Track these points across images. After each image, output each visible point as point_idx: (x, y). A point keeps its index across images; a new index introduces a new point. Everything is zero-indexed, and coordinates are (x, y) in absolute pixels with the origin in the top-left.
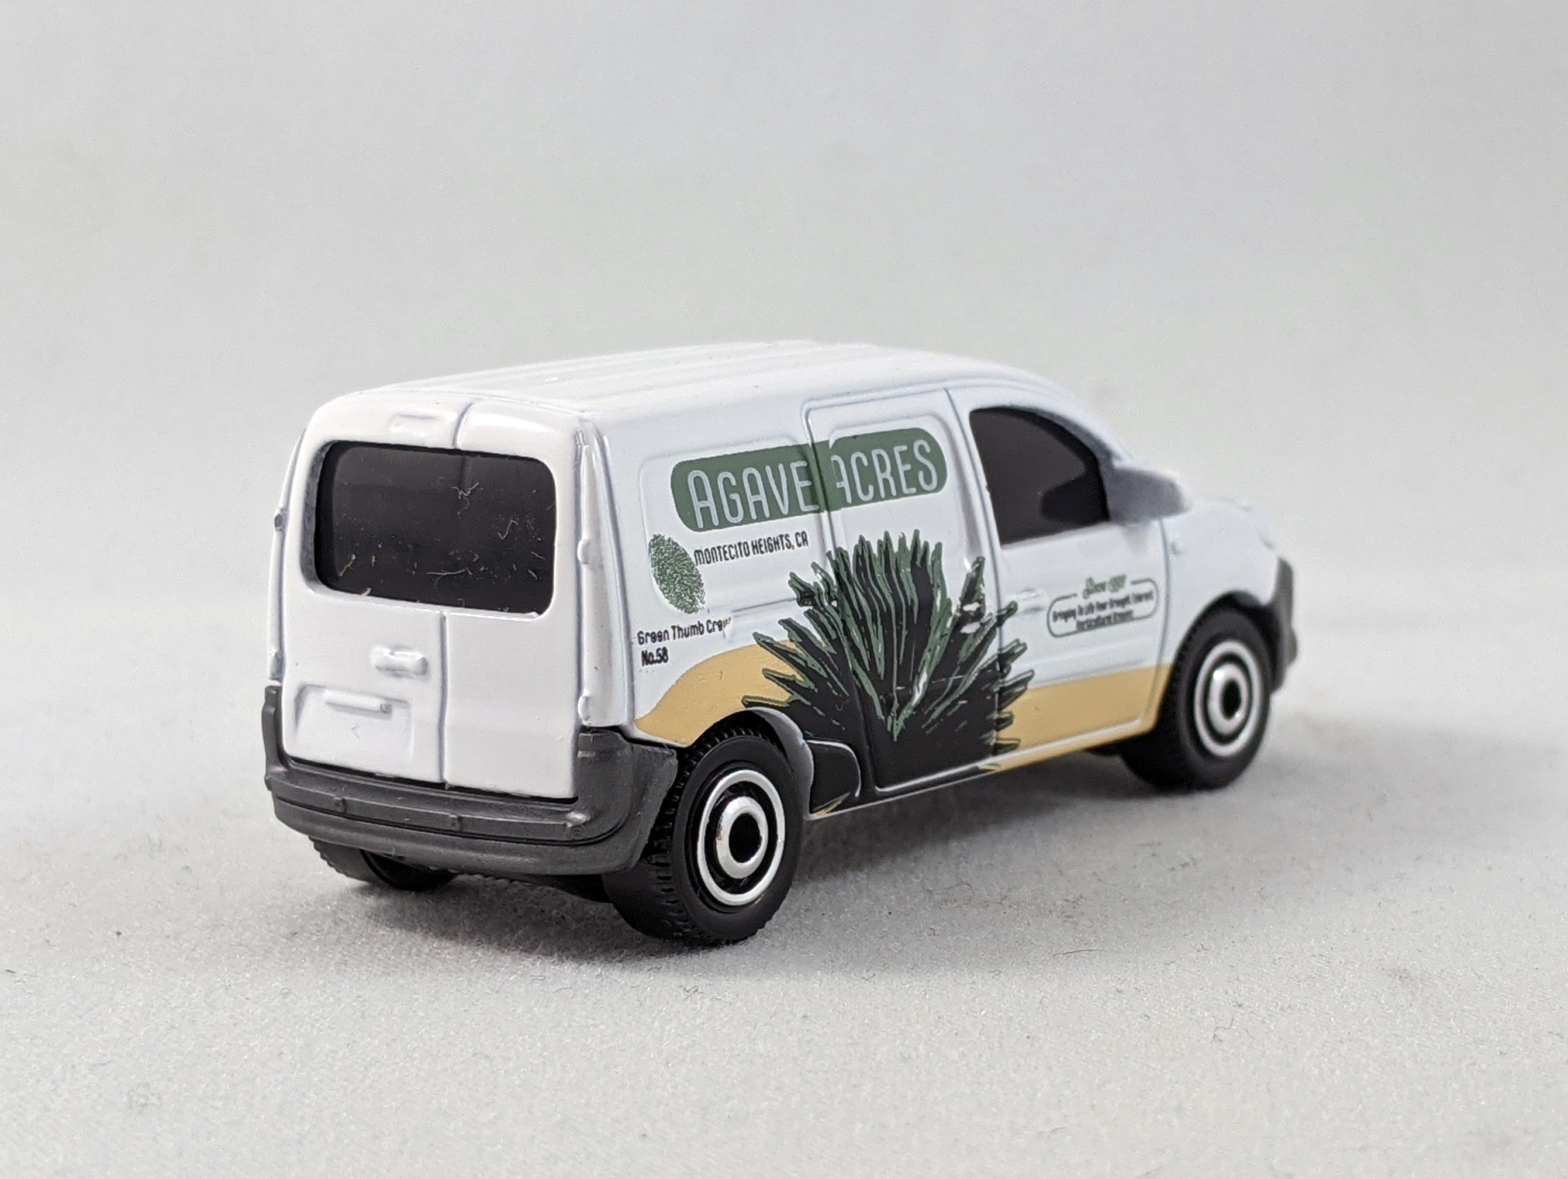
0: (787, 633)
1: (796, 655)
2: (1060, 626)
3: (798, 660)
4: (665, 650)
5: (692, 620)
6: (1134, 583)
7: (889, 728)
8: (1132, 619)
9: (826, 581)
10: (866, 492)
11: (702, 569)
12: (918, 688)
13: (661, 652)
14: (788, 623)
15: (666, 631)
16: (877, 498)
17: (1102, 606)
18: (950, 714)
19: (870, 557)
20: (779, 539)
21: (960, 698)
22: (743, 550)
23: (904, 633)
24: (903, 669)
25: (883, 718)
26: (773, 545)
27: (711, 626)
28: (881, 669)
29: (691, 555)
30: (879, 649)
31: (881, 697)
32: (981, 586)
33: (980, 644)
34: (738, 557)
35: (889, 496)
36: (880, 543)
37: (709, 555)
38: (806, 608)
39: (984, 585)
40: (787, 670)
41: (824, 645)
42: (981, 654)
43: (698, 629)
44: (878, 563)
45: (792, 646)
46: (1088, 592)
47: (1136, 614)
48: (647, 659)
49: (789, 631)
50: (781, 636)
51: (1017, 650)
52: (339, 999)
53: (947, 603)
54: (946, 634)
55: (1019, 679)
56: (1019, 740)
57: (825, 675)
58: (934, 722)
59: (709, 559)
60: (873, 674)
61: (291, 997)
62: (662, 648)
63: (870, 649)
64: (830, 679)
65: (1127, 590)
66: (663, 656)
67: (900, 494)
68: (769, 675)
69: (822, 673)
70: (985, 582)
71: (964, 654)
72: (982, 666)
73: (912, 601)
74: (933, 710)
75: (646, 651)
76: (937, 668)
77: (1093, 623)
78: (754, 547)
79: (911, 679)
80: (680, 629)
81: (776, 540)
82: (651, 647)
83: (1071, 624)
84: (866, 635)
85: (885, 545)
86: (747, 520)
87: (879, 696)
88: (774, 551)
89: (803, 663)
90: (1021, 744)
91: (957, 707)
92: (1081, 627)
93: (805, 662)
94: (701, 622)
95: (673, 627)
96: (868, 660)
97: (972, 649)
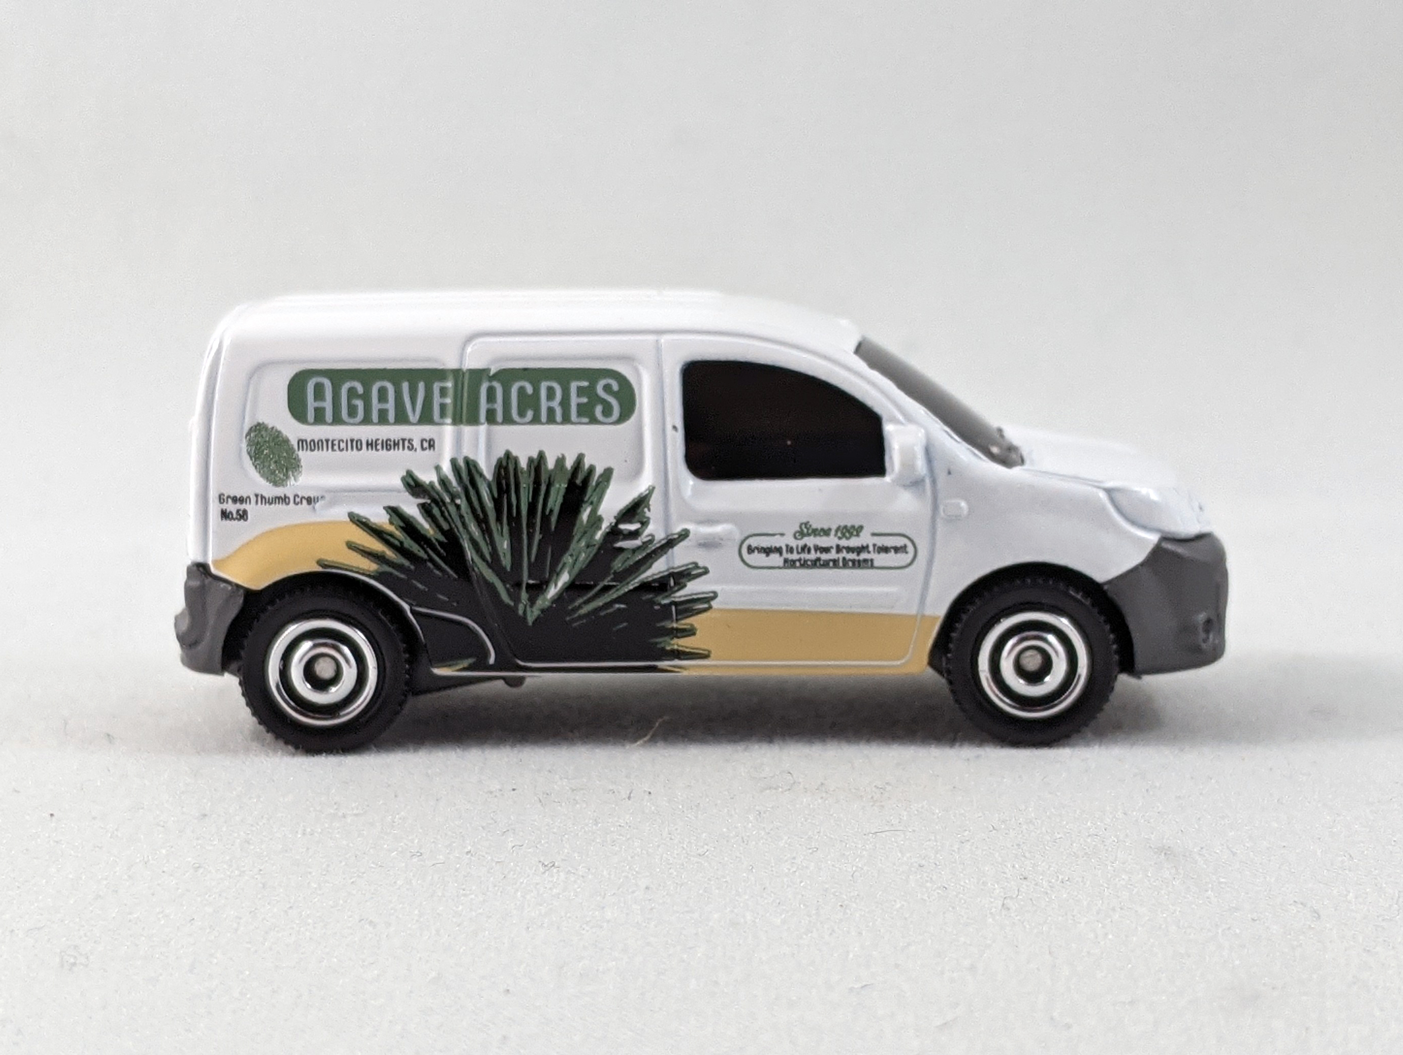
0: (388, 517)
1: (391, 535)
2: (758, 559)
3: (392, 540)
4: (245, 512)
5: (279, 491)
6: (874, 534)
7: (521, 612)
8: (872, 567)
9: (443, 482)
10: (522, 414)
11: (304, 456)
12: (556, 585)
13: (241, 512)
14: (394, 511)
15: (249, 497)
16: (536, 420)
17: (826, 550)
18: (602, 614)
19: (516, 469)
20: (401, 443)
21: (618, 600)
22: (356, 444)
23: (537, 537)
24: (536, 567)
25: (512, 604)
26: (389, 445)
27: (298, 500)
28: (506, 562)
29: (294, 443)
30: (504, 545)
31: (508, 586)
32: (646, 510)
33: (640, 560)
34: (347, 449)
35: (551, 420)
36: (531, 460)
37: (314, 445)
38: (421, 501)
39: (649, 510)
40: (376, 546)
41: (432, 532)
42: (642, 569)
43: (284, 500)
44: (526, 475)
45: (391, 528)
46: (800, 534)
47: (876, 564)
48: (225, 515)
49: (391, 516)
50: (380, 518)
51: (694, 572)
52: (244, 872)
53: (596, 521)
54: (594, 545)
55: (695, 597)
56: (709, 652)
57: (425, 557)
58: (581, 617)
59: (313, 448)
60: (494, 563)
61: (201, 870)
62: (242, 509)
63: (492, 543)
64: (431, 560)
65: (864, 539)
66: (243, 515)
67: (566, 420)
68: (351, 546)
69: (422, 554)
70: (651, 508)
71: (618, 564)
72: (647, 578)
73: (551, 511)
74: (580, 607)
75: (226, 510)
76: (581, 573)
77: (809, 563)
78: (368, 444)
79: (547, 575)
80: (262, 497)
81: (396, 442)
82: (231, 507)
83: (776, 559)
84: (486, 531)
85: (538, 463)
86: (367, 421)
87: (505, 585)
88: (392, 450)
89: (397, 543)
90: (712, 655)
91: (610, 611)
92: (789, 564)
93: (401, 543)
94: (287, 495)
95: (257, 496)
96: (490, 553)
97: (631, 562)
